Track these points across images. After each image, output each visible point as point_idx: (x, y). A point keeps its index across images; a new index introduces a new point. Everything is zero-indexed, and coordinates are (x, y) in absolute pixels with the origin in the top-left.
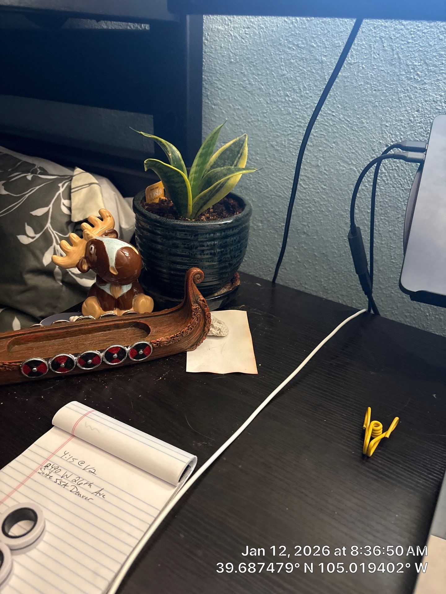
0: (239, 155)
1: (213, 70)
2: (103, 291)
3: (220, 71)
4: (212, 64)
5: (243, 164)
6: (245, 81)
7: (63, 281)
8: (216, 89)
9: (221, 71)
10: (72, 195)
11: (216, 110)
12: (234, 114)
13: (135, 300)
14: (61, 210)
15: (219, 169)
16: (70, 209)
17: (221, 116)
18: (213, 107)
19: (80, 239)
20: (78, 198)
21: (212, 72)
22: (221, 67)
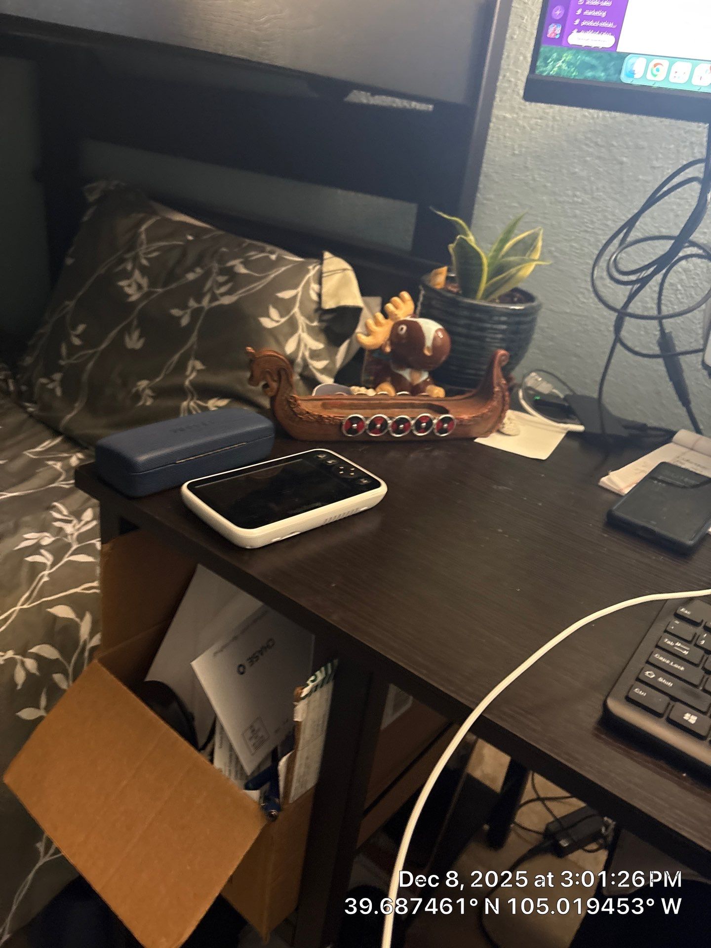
0: (532, 248)
1: (491, 160)
3: (499, 163)
4: (491, 155)
5: (537, 255)
6: (527, 176)
7: (301, 375)
8: (490, 181)
10: (324, 280)
11: (486, 205)
14: (309, 294)
15: (512, 259)
16: (320, 295)
17: (492, 213)
18: (485, 202)
20: (329, 284)
21: (490, 163)
22: (501, 159)
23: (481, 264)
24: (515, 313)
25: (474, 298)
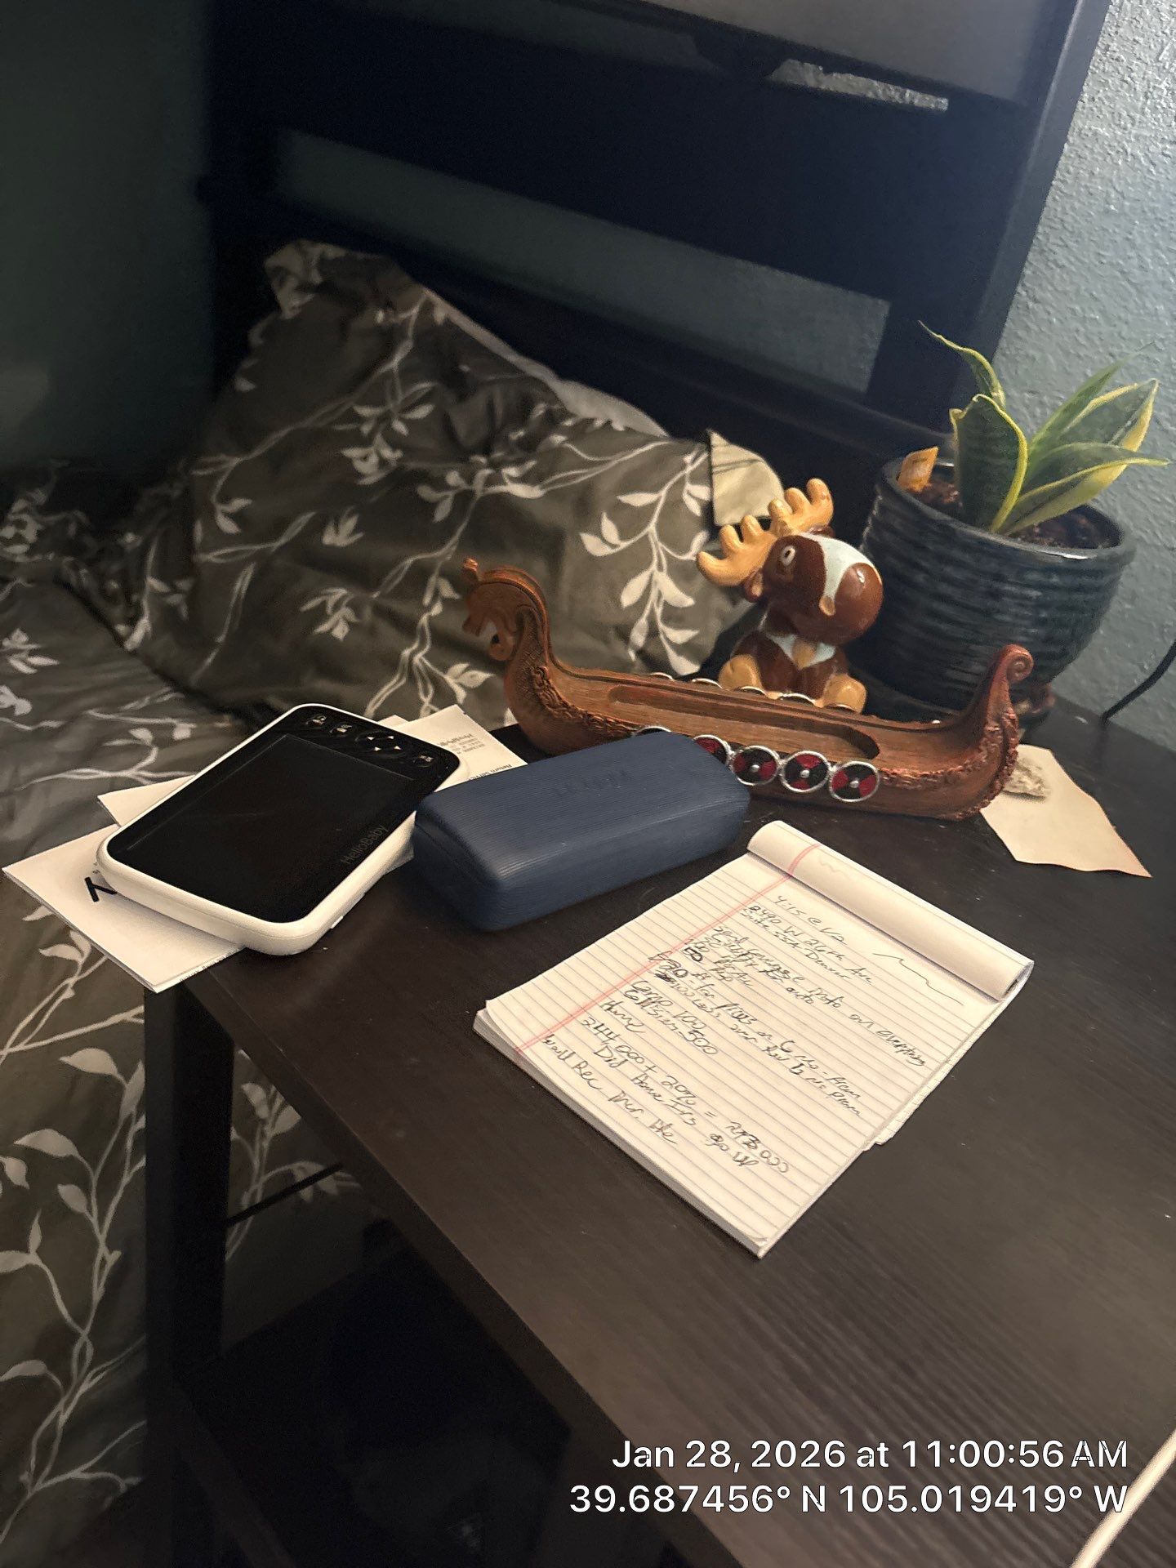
0: (1129, 423)
1: (1056, 220)
2: (778, 649)
3: (1073, 227)
4: (1059, 209)
5: (1135, 443)
6: (1130, 258)
8: (1050, 264)
9: (1075, 225)
11: (1035, 313)
12: (1077, 331)
13: (831, 684)
15: (1086, 446)
17: (1043, 329)
18: (1031, 304)
19: (761, 531)
21: (1053, 225)
22: (1078, 218)
23: (1015, 456)
24: (1074, 568)
25: (986, 525)
